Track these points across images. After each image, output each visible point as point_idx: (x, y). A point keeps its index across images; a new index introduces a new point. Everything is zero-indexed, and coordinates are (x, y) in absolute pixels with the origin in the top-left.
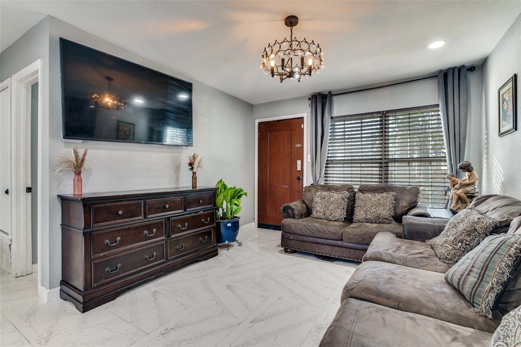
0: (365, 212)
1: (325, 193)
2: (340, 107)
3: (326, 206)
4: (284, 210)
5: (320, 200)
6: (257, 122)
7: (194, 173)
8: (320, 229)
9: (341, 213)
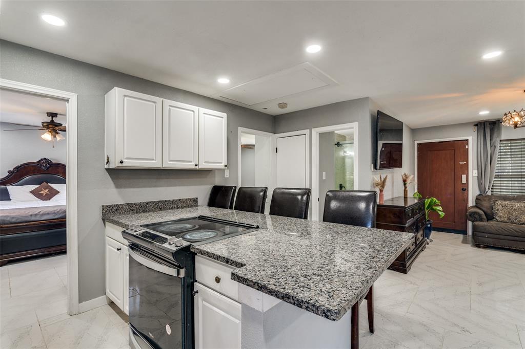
3: (509, 213)
4: (470, 215)
5: (502, 208)
6: (416, 143)
7: (405, 188)
8: (517, 230)
9: (524, 219)
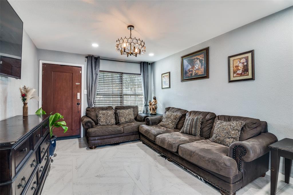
0: (125, 118)
1: (104, 112)
2: (103, 66)
3: (106, 118)
4: (85, 124)
5: (102, 116)
6: (41, 62)
7: (25, 104)
9: (113, 121)
